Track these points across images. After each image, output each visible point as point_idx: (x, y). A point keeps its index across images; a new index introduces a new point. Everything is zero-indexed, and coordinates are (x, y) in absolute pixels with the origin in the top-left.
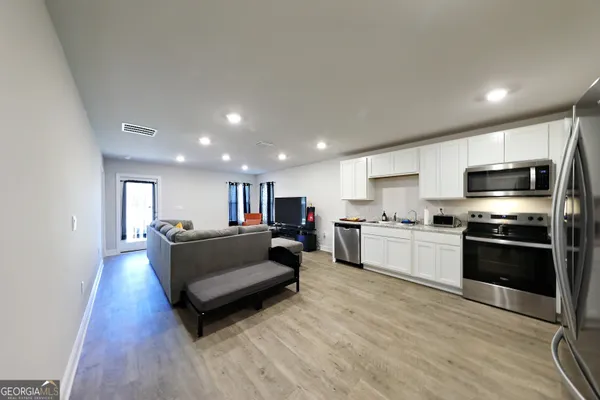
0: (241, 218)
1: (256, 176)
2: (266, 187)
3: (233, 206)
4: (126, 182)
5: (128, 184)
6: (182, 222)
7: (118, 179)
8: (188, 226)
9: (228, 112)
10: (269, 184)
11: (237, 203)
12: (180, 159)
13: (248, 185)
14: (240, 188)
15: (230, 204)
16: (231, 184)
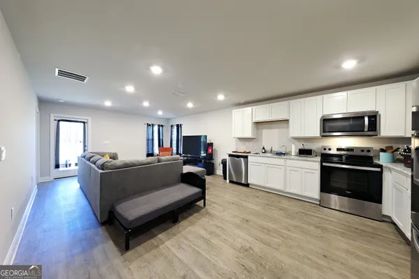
0: (156, 151)
1: (168, 120)
2: (175, 128)
3: (150, 142)
4: (59, 121)
5: (61, 122)
6: (110, 154)
7: (52, 118)
8: (114, 157)
9: (151, 64)
10: (178, 126)
11: (153, 140)
12: (108, 104)
13: (162, 126)
14: (156, 128)
15: (148, 140)
16: (148, 125)
